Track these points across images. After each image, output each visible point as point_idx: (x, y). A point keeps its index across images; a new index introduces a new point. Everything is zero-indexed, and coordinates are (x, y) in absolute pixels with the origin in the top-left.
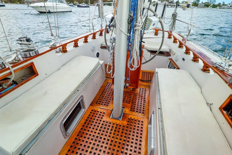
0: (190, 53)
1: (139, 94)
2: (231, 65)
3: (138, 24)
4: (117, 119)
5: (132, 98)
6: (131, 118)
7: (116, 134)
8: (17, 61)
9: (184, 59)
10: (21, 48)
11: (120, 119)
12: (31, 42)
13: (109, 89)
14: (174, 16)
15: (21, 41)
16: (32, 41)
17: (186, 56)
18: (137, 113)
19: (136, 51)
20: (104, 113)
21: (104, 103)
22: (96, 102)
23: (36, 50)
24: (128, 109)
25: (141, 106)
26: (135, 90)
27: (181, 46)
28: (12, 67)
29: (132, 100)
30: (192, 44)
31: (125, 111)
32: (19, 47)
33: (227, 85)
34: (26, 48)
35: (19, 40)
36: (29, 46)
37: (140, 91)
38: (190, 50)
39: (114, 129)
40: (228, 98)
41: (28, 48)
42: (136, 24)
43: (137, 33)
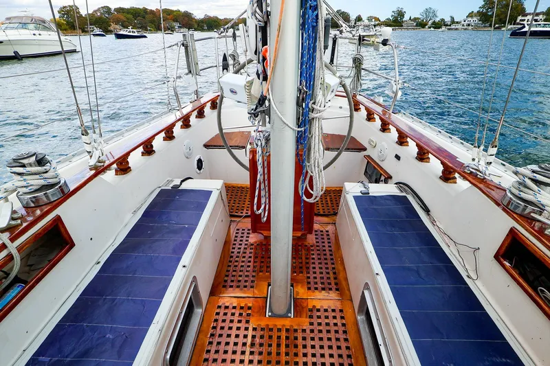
0: (407, 142)
1: (317, 246)
2: (491, 163)
3: (319, 108)
4: (285, 316)
5: (304, 258)
6: (314, 306)
7: (291, 354)
8: (19, 221)
9: (398, 157)
10: (24, 184)
11: (289, 315)
12: (48, 164)
13: (243, 245)
14: (357, 62)
15: (24, 166)
16: (49, 162)
17: (401, 150)
18: (323, 292)
19: (317, 161)
20: (249, 308)
21: (242, 284)
22: (223, 284)
23: (62, 182)
24: (302, 287)
25: (328, 273)
26: (306, 238)
27: (385, 128)
28: (12, 240)
29: (304, 263)
30: (403, 120)
31: (298, 293)
32: (17, 181)
33: (499, 210)
34: (37, 182)
35: (18, 164)
36: (45, 175)
37: (316, 238)
38: (407, 137)
39: (283, 342)
40: (508, 235)
41: (42, 182)
42: (314, 106)
43: (317, 125)
